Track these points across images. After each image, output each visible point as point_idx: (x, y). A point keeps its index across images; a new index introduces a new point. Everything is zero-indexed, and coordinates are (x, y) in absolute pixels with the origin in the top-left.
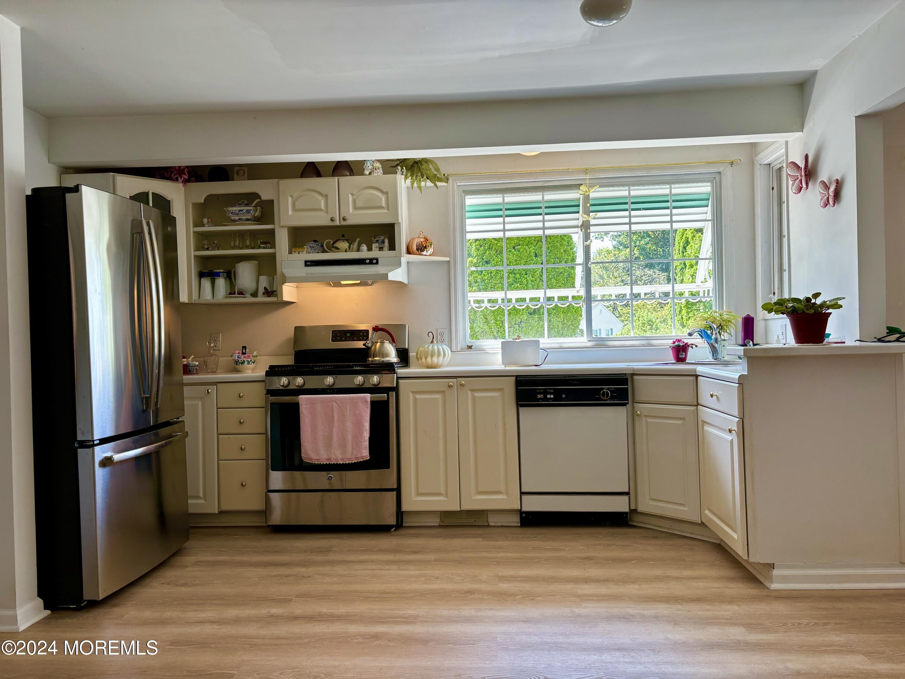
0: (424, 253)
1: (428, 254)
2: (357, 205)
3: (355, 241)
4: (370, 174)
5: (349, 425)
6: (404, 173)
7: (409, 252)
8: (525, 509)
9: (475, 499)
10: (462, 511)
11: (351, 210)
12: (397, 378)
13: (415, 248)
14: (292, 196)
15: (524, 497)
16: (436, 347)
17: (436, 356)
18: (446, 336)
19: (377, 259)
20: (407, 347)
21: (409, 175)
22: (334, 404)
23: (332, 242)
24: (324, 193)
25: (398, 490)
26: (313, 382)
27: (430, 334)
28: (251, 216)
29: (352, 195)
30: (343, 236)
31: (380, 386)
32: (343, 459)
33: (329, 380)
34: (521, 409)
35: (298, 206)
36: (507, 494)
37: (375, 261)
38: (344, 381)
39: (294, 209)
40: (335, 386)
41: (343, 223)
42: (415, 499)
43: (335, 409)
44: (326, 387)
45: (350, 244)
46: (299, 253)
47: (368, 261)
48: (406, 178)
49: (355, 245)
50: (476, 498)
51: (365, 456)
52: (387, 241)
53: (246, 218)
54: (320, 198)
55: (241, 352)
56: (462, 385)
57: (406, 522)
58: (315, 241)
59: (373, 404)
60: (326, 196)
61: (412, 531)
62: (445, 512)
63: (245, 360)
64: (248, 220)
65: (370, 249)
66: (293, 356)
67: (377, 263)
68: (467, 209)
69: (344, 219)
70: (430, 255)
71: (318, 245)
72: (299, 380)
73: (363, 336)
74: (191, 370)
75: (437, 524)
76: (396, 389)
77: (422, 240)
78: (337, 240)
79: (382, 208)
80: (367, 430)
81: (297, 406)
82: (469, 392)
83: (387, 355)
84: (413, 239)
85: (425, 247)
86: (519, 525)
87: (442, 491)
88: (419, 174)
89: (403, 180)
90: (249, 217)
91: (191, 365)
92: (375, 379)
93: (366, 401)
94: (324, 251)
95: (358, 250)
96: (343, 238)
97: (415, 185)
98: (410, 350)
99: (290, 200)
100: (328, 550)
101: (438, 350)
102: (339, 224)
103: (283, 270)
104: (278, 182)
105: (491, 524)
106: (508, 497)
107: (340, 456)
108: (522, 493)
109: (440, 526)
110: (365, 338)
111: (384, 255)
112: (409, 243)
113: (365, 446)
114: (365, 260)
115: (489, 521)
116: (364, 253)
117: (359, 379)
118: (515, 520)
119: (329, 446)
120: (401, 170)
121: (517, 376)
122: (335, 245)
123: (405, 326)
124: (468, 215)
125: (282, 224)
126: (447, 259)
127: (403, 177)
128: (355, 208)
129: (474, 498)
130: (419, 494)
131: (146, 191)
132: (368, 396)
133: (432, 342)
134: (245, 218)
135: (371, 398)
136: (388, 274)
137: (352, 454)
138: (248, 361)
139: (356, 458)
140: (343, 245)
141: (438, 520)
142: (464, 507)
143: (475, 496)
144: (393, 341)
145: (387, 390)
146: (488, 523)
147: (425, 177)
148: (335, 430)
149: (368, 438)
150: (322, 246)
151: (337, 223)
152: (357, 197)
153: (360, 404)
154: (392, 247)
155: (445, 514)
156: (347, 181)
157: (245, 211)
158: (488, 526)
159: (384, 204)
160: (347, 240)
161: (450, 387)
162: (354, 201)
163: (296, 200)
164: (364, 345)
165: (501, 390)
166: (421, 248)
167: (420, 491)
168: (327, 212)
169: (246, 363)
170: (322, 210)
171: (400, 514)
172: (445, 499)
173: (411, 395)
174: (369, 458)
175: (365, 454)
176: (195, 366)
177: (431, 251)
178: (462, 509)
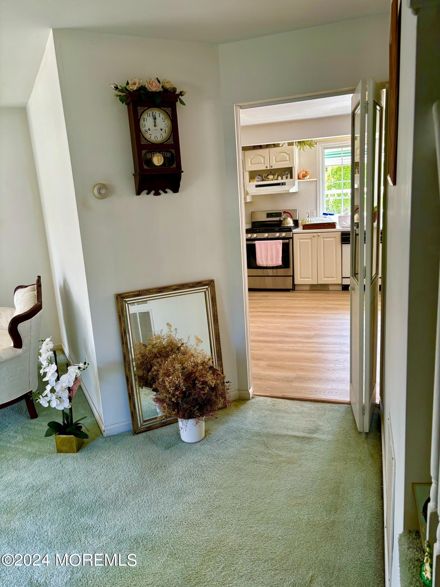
0: (305, 178)
1: (307, 178)
2: (277, 160)
3: (276, 175)
4: (282, 146)
5: (274, 252)
6: (297, 145)
7: (299, 178)
8: (343, 284)
10: (318, 284)
11: (274, 163)
12: (293, 233)
13: (301, 176)
14: (250, 158)
15: (343, 279)
16: (310, 219)
18: (315, 214)
19: (285, 183)
20: (297, 219)
21: (299, 145)
22: (269, 244)
23: (266, 175)
24: (263, 156)
25: (293, 276)
26: (260, 235)
27: (308, 213)
29: (275, 156)
30: (271, 172)
31: (286, 237)
32: (272, 265)
33: (266, 235)
34: (343, 245)
35: (252, 162)
36: (336, 278)
37: (284, 184)
38: (271, 235)
39: (251, 163)
40: (269, 237)
41: (271, 168)
42: (299, 280)
43: (269, 246)
44: (265, 238)
45: (274, 176)
46: (253, 182)
47: (281, 184)
48: (298, 146)
49: (276, 176)
52: (289, 174)
54: (261, 158)
56: (319, 236)
57: (296, 289)
58: (259, 175)
59: (283, 244)
60: (264, 157)
61: (298, 291)
62: (312, 285)
65: (282, 179)
66: (251, 224)
67: (285, 184)
68: (325, 154)
69: (271, 167)
70: (308, 179)
71: (260, 177)
72: (255, 235)
73: (279, 215)
75: (308, 289)
76: (292, 238)
77: (305, 173)
78: (269, 175)
79: (287, 161)
80: (281, 254)
81: (254, 245)
82: (322, 239)
83: (289, 224)
84: (300, 172)
85: (306, 176)
86: (342, 290)
87: (310, 277)
88: (303, 144)
89: (296, 148)
92: (284, 234)
93: (280, 243)
94: (263, 180)
95: (277, 179)
96: (271, 174)
97: (302, 149)
98: (299, 220)
99: (249, 159)
100: (267, 296)
101: (311, 220)
103: (247, 189)
104: (244, 152)
105: (330, 289)
107: (271, 263)
108: (342, 278)
109: (309, 290)
111: (288, 181)
112: (299, 174)
113: (280, 260)
115: (329, 288)
116: (280, 181)
117: (278, 235)
118: (340, 288)
119: (267, 260)
120: (296, 143)
121: (342, 232)
122: (268, 177)
123: (297, 210)
124: (326, 157)
125: (247, 170)
126: (316, 179)
127: (296, 146)
128: (276, 161)
130: (301, 278)
132: (281, 241)
133: (308, 217)
135: (282, 242)
136: (289, 189)
137: (275, 263)
139: (277, 264)
140: (271, 177)
141: (309, 288)
142: (319, 283)
143: (323, 279)
144: (292, 217)
145: (288, 238)
146: (329, 289)
147: (306, 145)
148: (269, 254)
149: (281, 257)
150: (262, 177)
151: (269, 168)
152: (277, 157)
153: (278, 244)
154: (291, 177)
155: (312, 286)
156: (273, 150)
158: (329, 290)
159: (288, 159)
160: (273, 174)
161: (314, 236)
162: (276, 158)
163: (252, 159)
164: (280, 219)
165: (335, 237)
166: (304, 176)
167: (302, 277)
168: (264, 164)
170: (262, 163)
171: (294, 285)
172: (312, 280)
173: (298, 240)
174: (282, 264)
175: (280, 263)
177: (308, 177)
178: (318, 283)
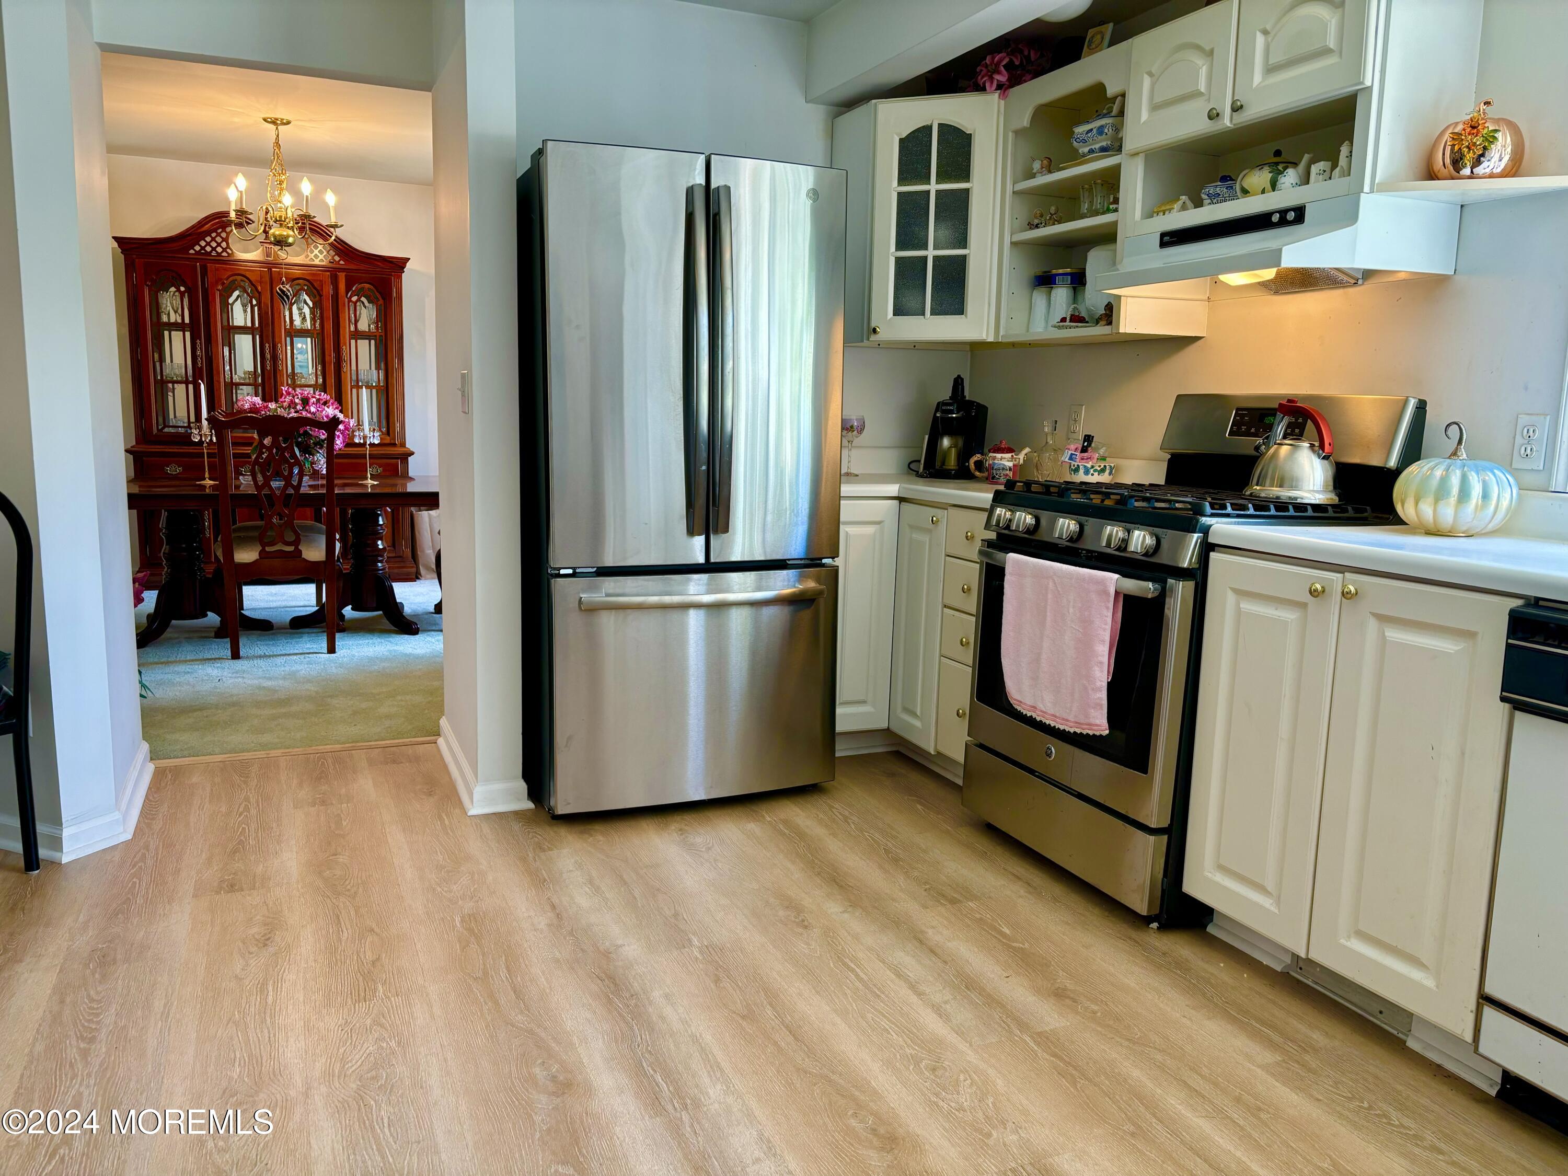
2: (1272, 60)
5: (1069, 642)
9: (1345, 946)
11: (1255, 80)
12: (1207, 545)
14: (1149, 74)
15: (1489, 1012)
17: (1430, 499)
19: (1303, 209)
20: (1392, 464)
24: (1207, 47)
25: (1175, 839)
27: (1454, 431)
28: (1107, 140)
29: (1265, 33)
30: (1277, 154)
31: (1157, 559)
32: (1055, 716)
34: (1518, 717)
35: (1159, 96)
36: (1438, 979)
37: (1292, 216)
39: (1152, 107)
40: (1084, 545)
41: (1240, 121)
42: (1210, 875)
43: (1050, 596)
46: (1161, 214)
47: (1276, 218)
50: (1348, 944)
51: (1097, 725)
53: (1100, 147)
54: (1198, 60)
55: (1080, 447)
56: (1351, 595)
58: (1225, 179)
60: (1211, 54)
63: (1080, 464)
64: (1103, 149)
66: (1165, 466)
67: (1301, 218)
69: (1235, 108)
74: (995, 477)
75: (1281, 970)
76: (1198, 575)
79: (1327, 52)
80: (1101, 663)
82: (1374, 623)
83: (1294, 483)
85: (1467, 154)
86: (1494, 1095)
90: (1104, 144)
91: (995, 467)
92: (1146, 542)
102: (1228, 124)
103: (1125, 261)
104: (1132, 44)
106: (1437, 987)
108: (1484, 997)
109: (1286, 978)
110: (1297, 431)
111: (1322, 193)
113: (1098, 701)
114: (1269, 215)
115: (1413, 1031)
116: (1285, 195)
117: (1118, 535)
125: (1134, 147)
128: (1265, 70)
129: (1342, 941)
130: (1220, 867)
131: (929, 123)
132: (1111, 581)
133: (1454, 454)
134: (1097, 146)
135: (1119, 585)
136: (1281, 250)
138: (1085, 467)
143: (1347, 938)
144: (1322, 444)
149: (1105, 685)
151: (1226, 122)
153: (1094, 597)
157: (1095, 130)
158: (1404, 1047)
159: (1331, 40)
161: (1317, 594)
162: (1263, 50)
163: (1157, 80)
165: (1469, 635)
167: (1223, 861)
168: (1209, 97)
169: (1082, 471)
170: (1201, 93)
171: (1176, 894)
172: (1272, 909)
173: (1231, 598)
174: (1107, 732)
175: (1099, 719)
176: (1003, 469)
